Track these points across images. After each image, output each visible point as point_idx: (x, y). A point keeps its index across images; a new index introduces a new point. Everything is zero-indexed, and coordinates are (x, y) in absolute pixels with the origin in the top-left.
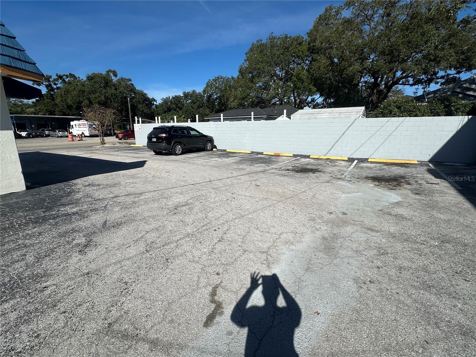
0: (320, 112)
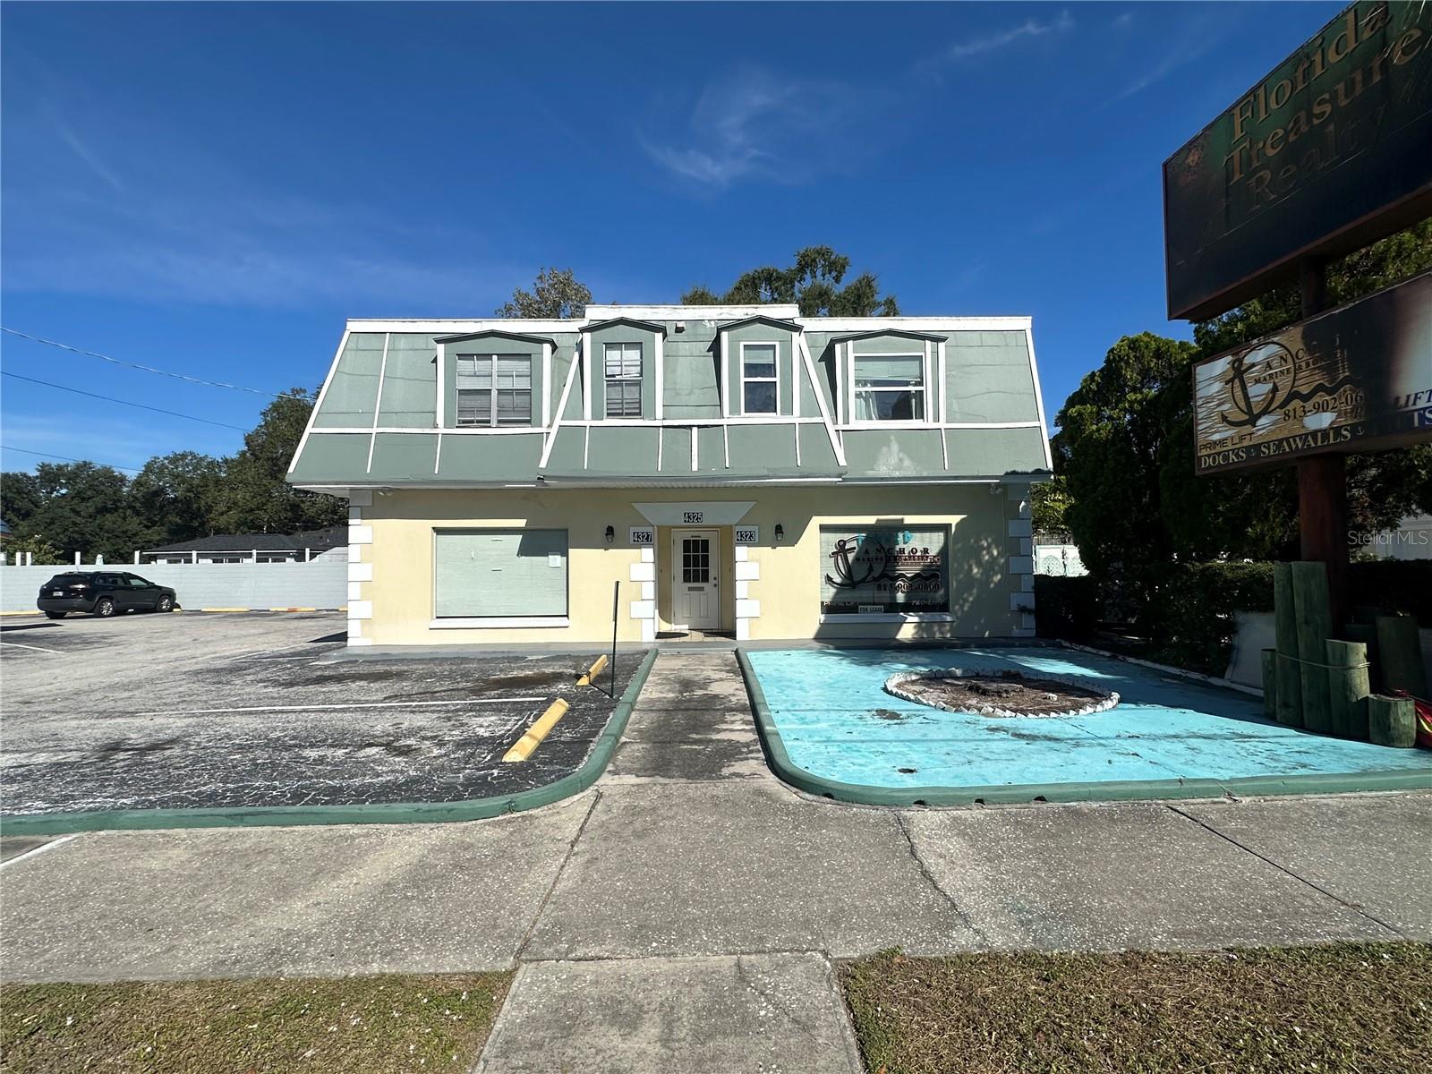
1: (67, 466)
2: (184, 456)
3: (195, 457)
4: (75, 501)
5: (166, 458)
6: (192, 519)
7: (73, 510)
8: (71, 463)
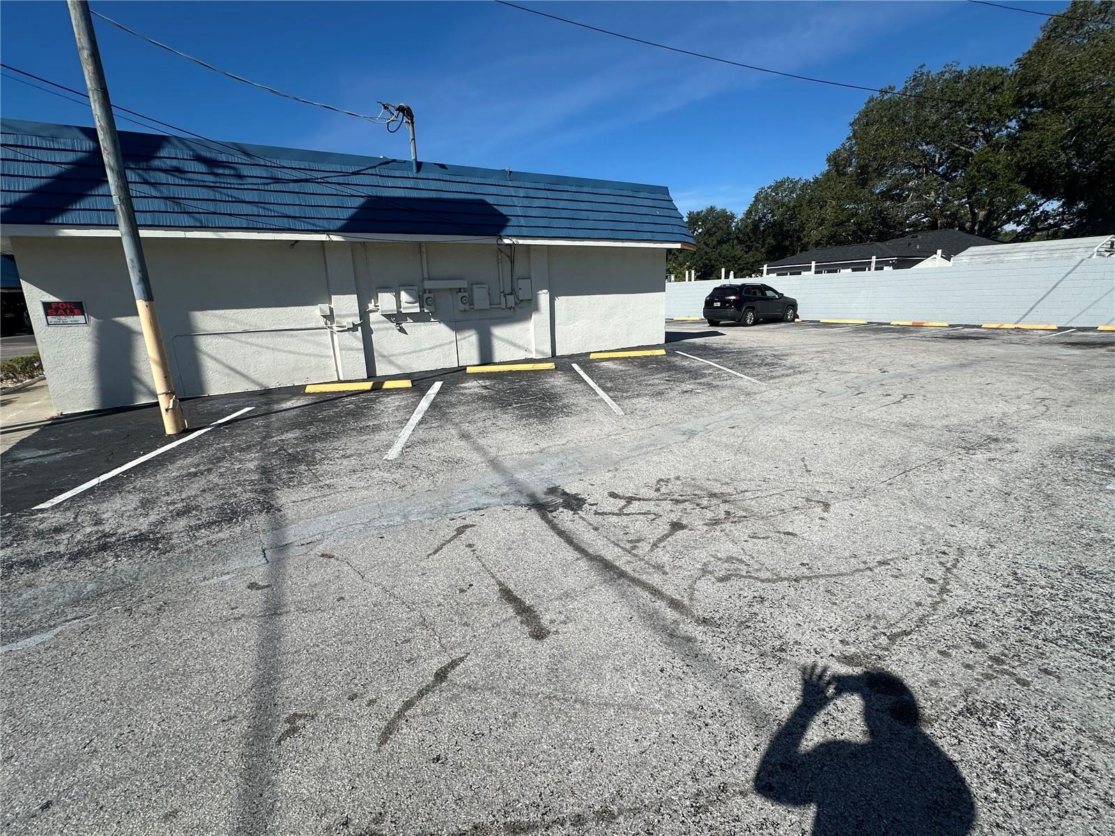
0: (1012, 251)
1: (702, 211)
2: (782, 183)
3: (791, 182)
4: (706, 237)
5: (769, 188)
6: (784, 239)
7: (705, 243)
8: (704, 210)
